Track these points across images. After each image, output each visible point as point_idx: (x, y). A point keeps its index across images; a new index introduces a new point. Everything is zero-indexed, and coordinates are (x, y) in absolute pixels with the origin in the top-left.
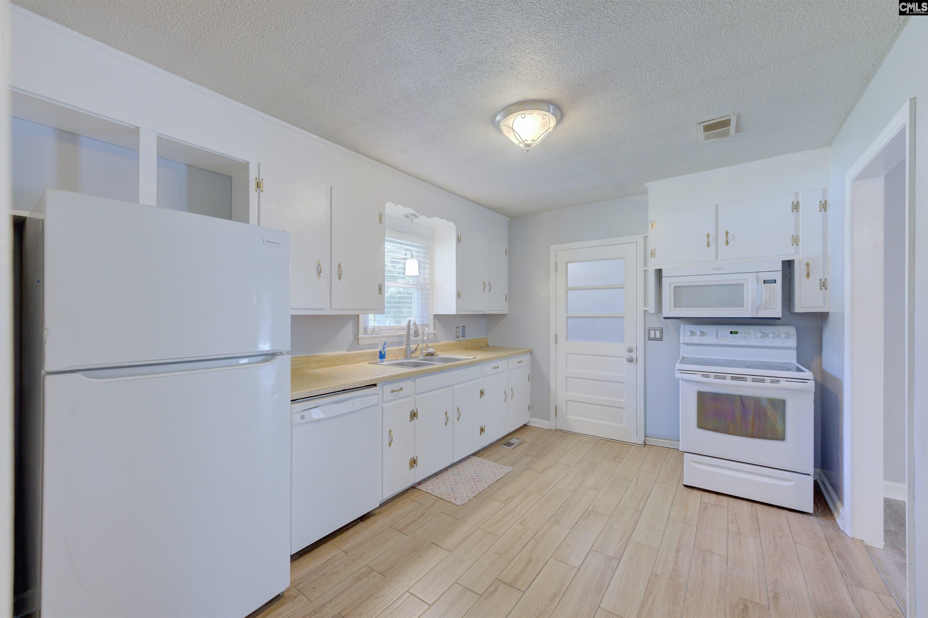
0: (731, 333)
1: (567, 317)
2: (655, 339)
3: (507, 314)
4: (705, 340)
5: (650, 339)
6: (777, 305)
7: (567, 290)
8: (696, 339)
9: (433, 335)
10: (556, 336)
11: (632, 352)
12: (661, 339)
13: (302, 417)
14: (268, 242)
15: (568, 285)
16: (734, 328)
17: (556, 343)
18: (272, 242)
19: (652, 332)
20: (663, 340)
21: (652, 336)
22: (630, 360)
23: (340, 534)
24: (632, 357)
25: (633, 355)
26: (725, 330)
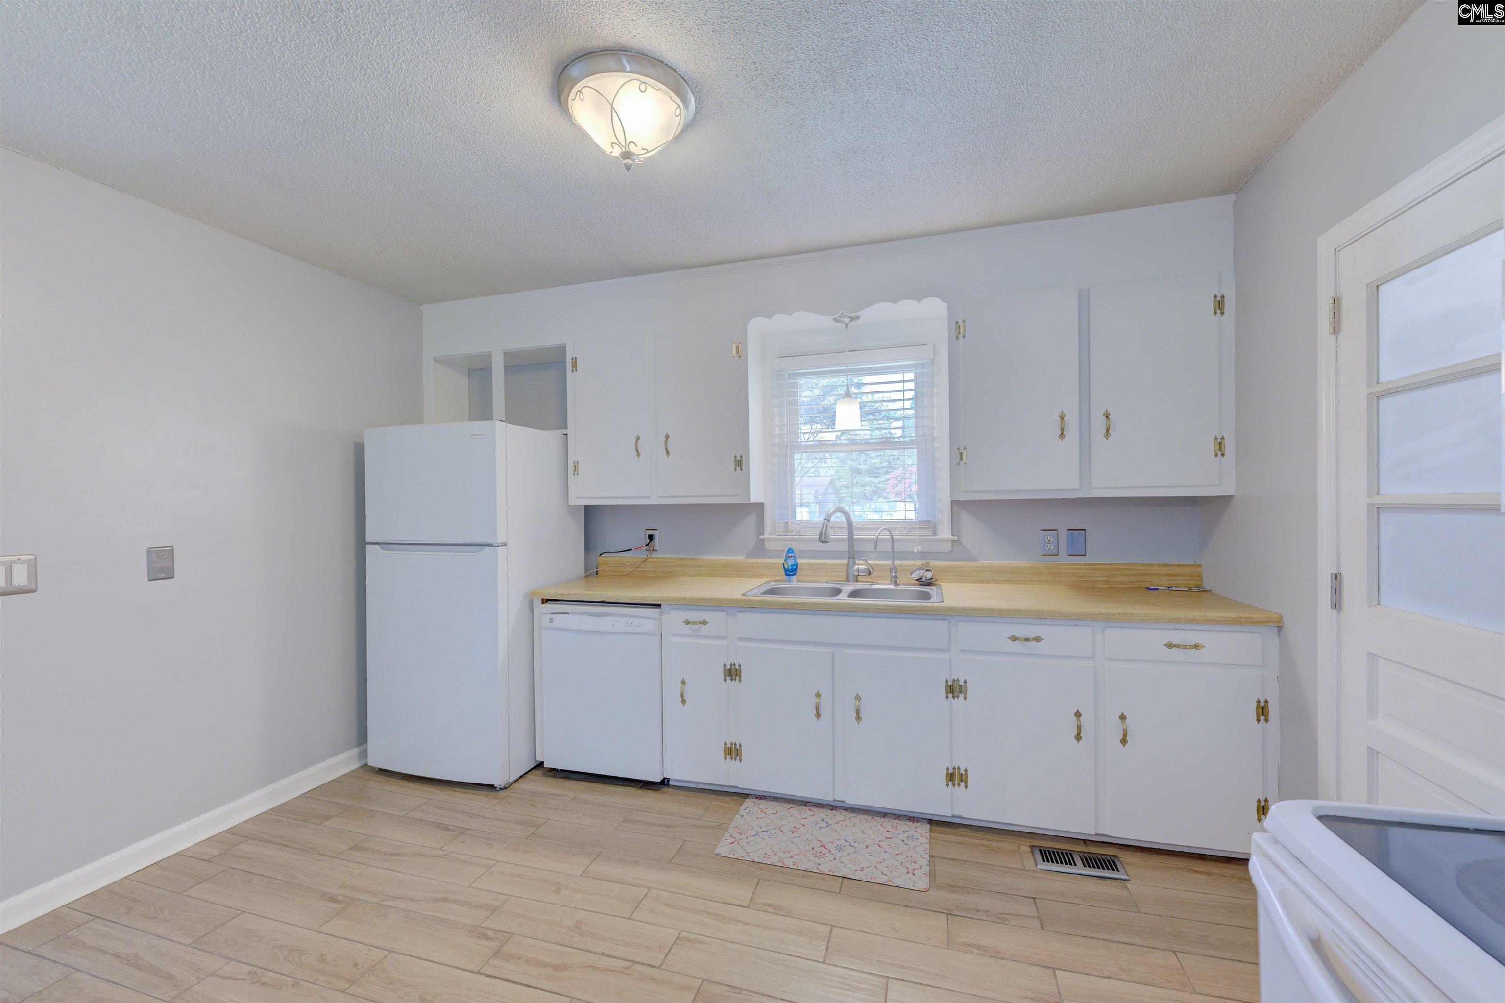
3: (1229, 496)
7: (1376, 399)
9: (950, 544)
13: (551, 621)
14: (473, 435)
15: (1380, 377)
17: (1336, 606)
18: (477, 435)
23: (603, 783)
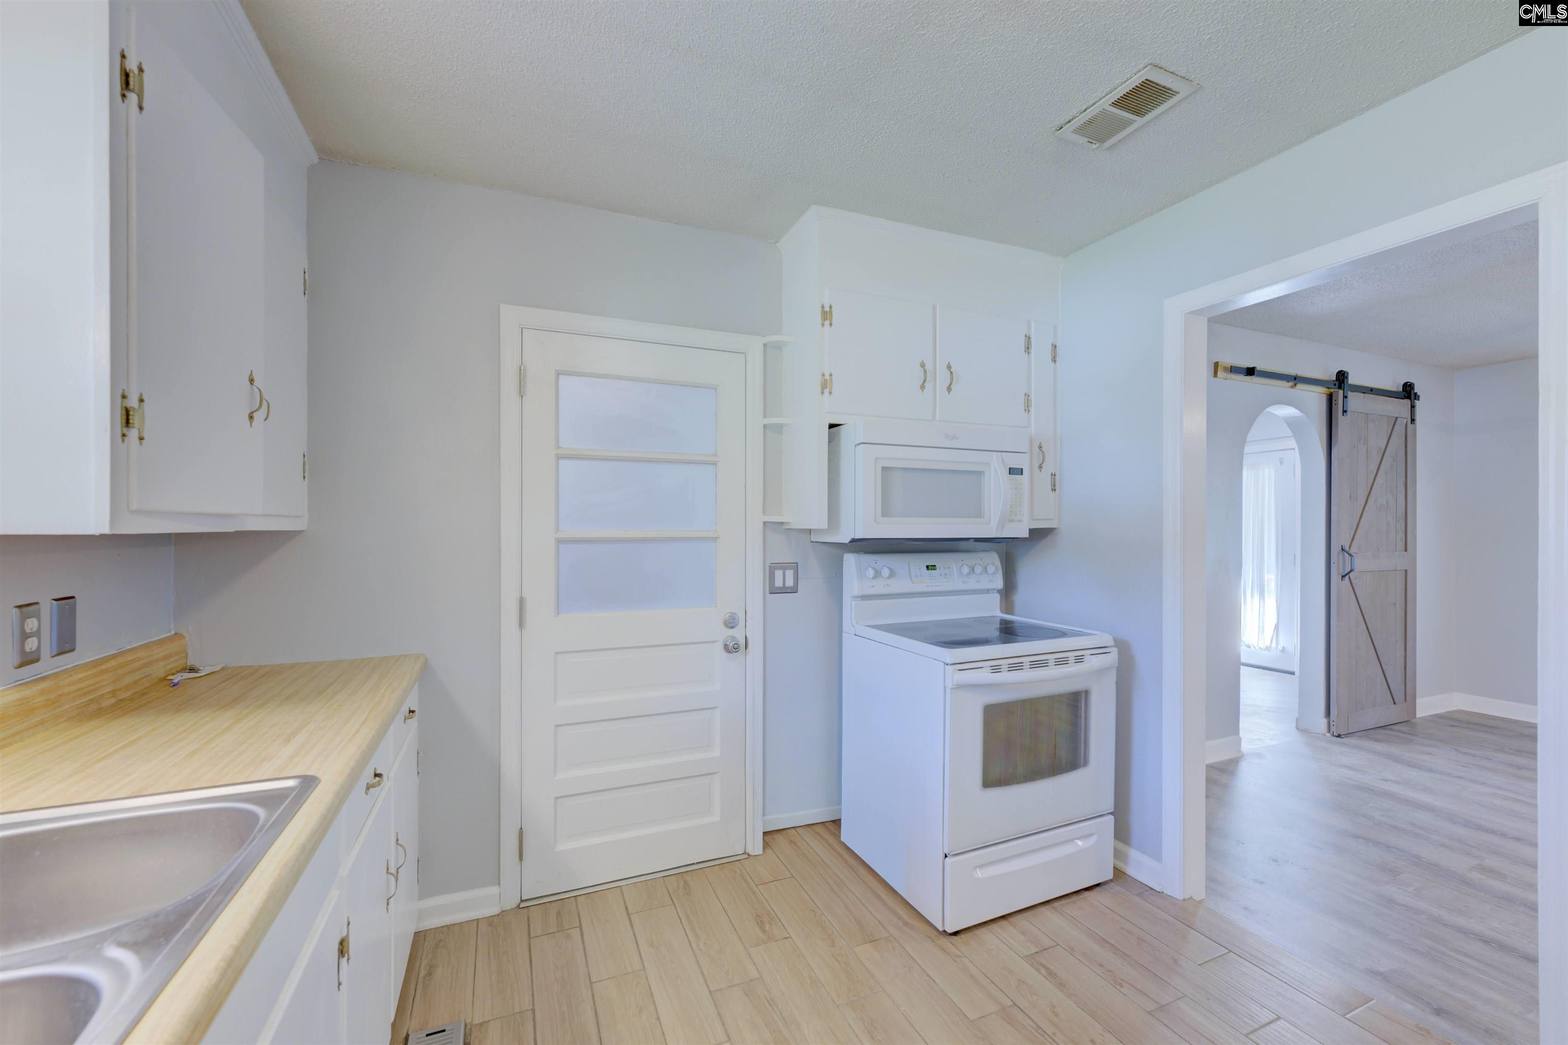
0: (927, 567)
1: (558, 541)
2: (784, 590)
3: (300, 532)
4: (896, 586)
5: (774, 591)
6: (1023, 515)
8: (880, 587)
10: (522, 602)
11: (732, 627)
12: (794, 590)
16: (930, 559)
17: (521, 625)
19: (778, 574)
20: (799, 591)
21: (779, 583)
22: (731, 648)
24: (733, 638)
25: (738, 634)
26: (919, 562)
